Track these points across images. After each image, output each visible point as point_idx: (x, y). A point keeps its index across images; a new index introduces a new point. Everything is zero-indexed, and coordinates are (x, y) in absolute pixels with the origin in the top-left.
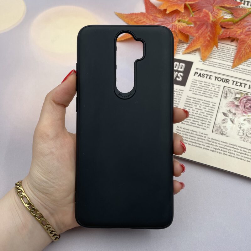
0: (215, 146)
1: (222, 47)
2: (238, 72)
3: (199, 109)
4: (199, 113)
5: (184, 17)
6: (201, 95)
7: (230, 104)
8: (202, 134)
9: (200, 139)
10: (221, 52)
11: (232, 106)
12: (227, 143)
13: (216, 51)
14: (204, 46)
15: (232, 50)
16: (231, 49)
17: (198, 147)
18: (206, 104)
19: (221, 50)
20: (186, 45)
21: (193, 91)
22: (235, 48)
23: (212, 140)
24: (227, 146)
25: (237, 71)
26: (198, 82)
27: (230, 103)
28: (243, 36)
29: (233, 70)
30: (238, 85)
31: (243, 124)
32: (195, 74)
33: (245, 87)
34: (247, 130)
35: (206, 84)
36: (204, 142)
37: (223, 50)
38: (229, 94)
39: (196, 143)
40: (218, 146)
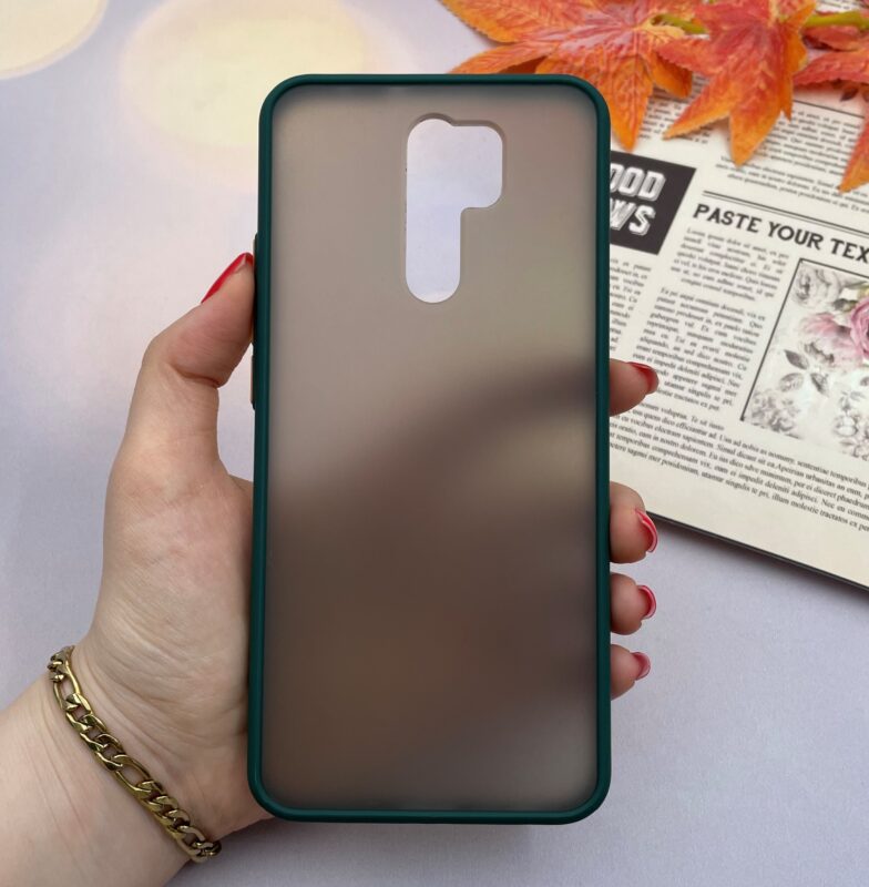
0: (746, 467)
1: (808, 119)
2: (857, 209)
3: (700, 337)
4: (699, 349)
5: (677, 7)
6: (712, 287)
7: (816, 321)
8: (704, 423)
9: (694, 440)
10: (801, 135)
11: (821, 332)
12: (791, 461)
13: (784, 131)
14: (744, 111)
15: (845, 131)
16: (841, 127)
17: (685, 468)
18: (728, 318)
19: (804, 129)
20: (676, 107)
21: (686, 272)
22: (857, 121)
23: (739, 449)
24: (791, 471)
25: (853, 207)
26: (705, 240)
27: (819, 319)
29: (842, 200)
30: (851, 257)
31: (858, 394)
32: (698, 211)
35: (736, 247)
36: (708, 454)
37: (808, 129)
38: (818, 286)
39: (677, 455)
40: (757, 470)
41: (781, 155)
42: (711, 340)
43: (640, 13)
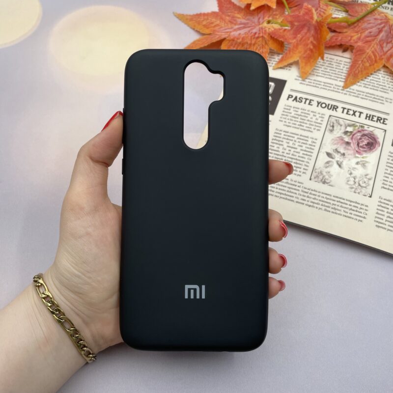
0: (313, 199)
1: (330, 60)
2: (351, 95)
3: (292, 148)
4: (292, 152)
5: (275, 17)
6: (296, 128)
8: (296, 182)
9: (292, 189)
10: (327, 66)
11: (339, 144)
12: (330, 195)
13: (321, 65)
14: (304, 58)
15: (344, 65)
16: (343, 63)
17: (289, 200)
18: (303, 140)
19: (328, 64)
20: (278, 56)
21: (285, 122)
22: (348, 60)
24: (331, 199)
25: (349, 94)
26: (292, 109)
27: (338, 139)
28: (361, 43)
29: (344, 92)
30: (350, 114)
31: (355, 168)
32: (289, 97)
33: (360, 117)
34: (360, 178)
35: (304, 111)
36: (298, 194)
37: (330, 64)
38: (337, 126)
39: (285, 195)
40: (317, 200)
41: (320, 75)
42: (296, 148)
43: (261, 20)
